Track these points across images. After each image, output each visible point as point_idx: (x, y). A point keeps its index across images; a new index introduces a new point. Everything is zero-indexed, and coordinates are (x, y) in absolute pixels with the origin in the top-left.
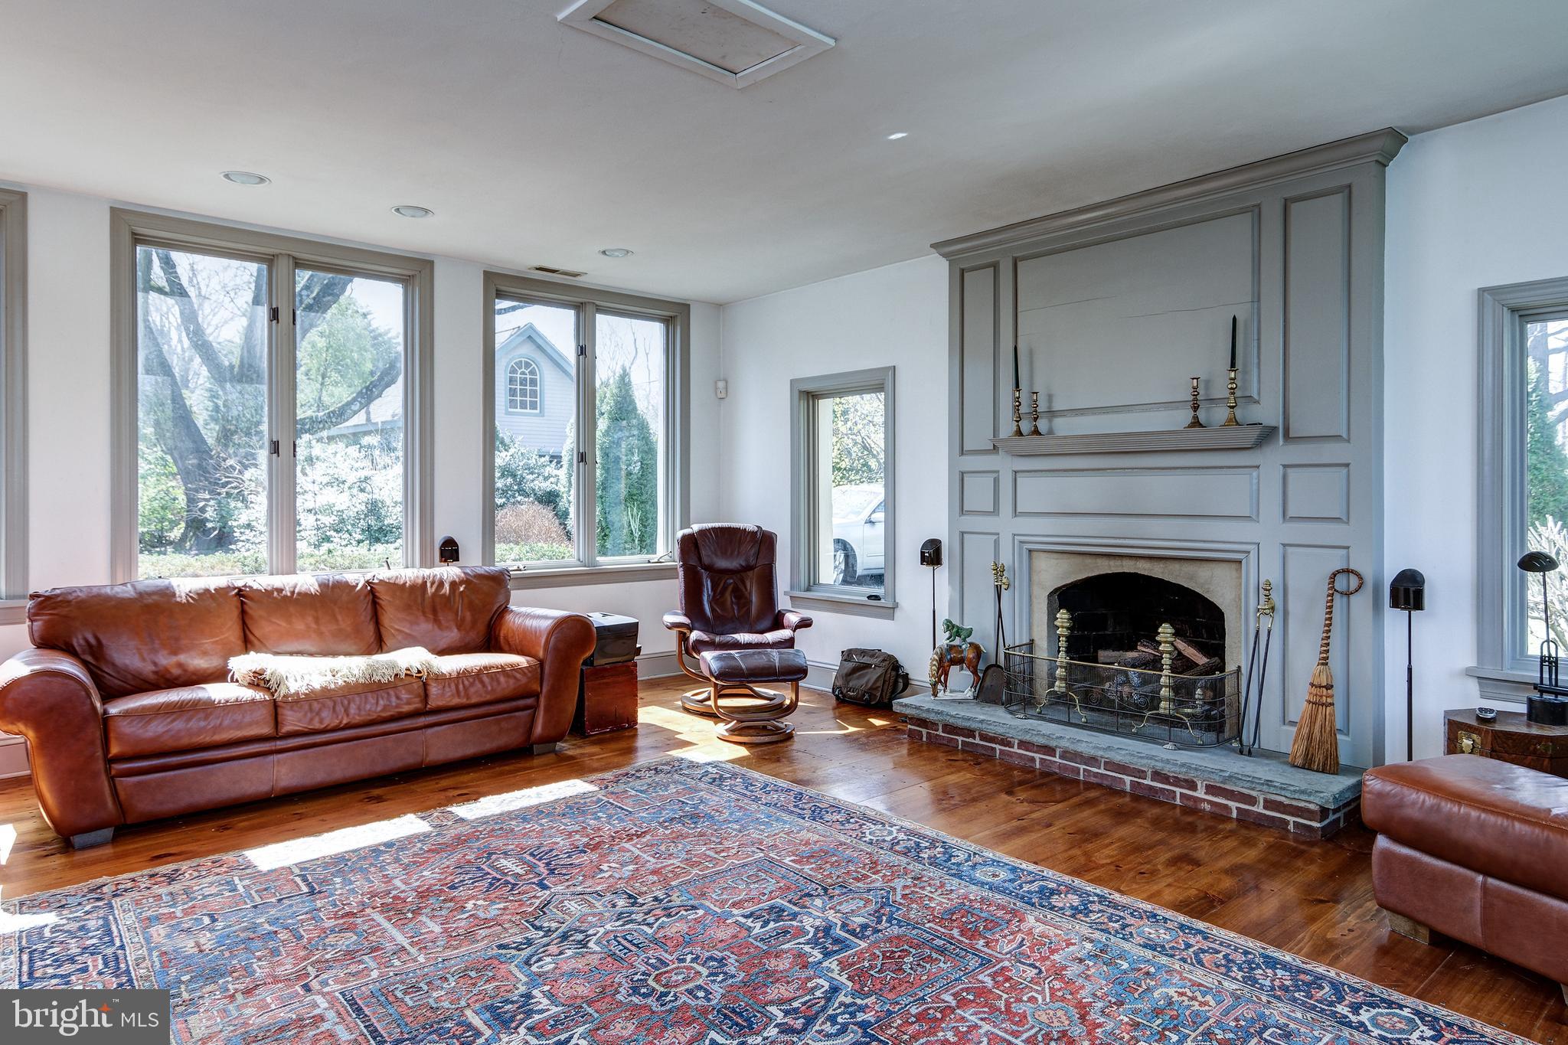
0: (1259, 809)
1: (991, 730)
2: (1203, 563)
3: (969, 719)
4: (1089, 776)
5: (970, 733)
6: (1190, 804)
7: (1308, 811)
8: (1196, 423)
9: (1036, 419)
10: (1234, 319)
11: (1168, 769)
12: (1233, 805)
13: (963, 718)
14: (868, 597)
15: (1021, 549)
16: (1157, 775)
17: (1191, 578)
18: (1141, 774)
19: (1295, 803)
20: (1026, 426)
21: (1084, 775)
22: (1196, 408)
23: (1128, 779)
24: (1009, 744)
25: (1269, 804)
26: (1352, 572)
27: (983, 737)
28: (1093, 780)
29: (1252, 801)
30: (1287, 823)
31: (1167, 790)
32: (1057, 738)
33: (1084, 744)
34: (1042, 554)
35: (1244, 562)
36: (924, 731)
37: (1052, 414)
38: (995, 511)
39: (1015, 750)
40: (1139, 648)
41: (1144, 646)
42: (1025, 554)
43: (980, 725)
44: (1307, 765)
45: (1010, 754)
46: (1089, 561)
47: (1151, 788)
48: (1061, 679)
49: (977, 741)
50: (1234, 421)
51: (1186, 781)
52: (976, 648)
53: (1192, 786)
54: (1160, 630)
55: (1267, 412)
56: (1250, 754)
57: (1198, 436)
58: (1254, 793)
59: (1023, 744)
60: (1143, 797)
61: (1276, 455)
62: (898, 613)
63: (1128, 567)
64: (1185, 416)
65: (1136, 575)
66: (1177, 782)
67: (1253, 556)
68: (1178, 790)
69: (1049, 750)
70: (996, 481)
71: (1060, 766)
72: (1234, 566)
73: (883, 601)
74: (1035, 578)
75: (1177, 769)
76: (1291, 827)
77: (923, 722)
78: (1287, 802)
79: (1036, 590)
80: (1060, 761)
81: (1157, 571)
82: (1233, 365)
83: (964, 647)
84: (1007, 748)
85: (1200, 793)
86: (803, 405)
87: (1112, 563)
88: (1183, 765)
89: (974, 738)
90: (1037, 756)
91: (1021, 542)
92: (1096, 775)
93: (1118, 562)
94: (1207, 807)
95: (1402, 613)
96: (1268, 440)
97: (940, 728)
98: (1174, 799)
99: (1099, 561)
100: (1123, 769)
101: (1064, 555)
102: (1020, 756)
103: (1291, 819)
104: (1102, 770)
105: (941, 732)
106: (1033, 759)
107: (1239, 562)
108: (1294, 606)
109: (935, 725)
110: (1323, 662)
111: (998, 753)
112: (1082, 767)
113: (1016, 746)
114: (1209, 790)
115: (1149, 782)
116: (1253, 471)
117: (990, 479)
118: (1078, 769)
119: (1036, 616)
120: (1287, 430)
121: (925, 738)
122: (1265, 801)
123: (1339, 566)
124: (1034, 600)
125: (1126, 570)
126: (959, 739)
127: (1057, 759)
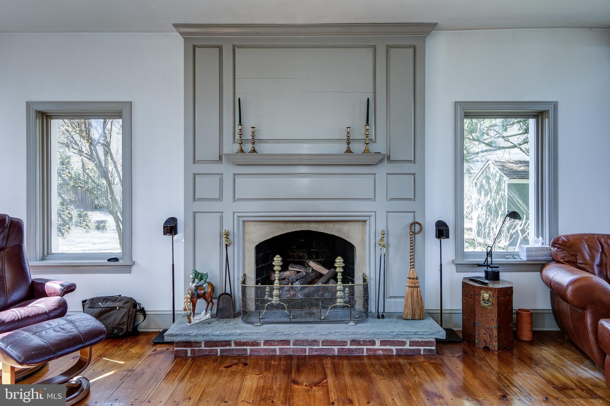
0: (407, 347)
1: (243, 339)
2: (345, 223)
3: (230, 335)
4: (312, 352)
5: (228, 343)
6: (372, 353)
7: (431, 342)
8: (349, 151)
9: (253, 143)
10: (368, 99)
11: (357, 337)
12: (394, 348)
14: (109, 260)
15: (238, 221)
16: (354, 342)
17: (339, 231)
18: (344, 343)
19: (424, 340)
20: (248, 147)
21: (309, 352)
22: (349, 143)
23: (336, 348)
24: (257, 344)
25: (412, 343)
26: (418, 223)
27: (237, 344)
28: (315, 353)
29: (403, 343)
30: (420, 350)
31: (359, 349)
32: (295, 334)
33: (313, 334)
34: (252, 224)
35: (368, 222)
36: (189, 350)
37: (261, 141)
38: (220, 199)
39: (262, 347)
40: (289, 269)
41: (293, 267)
42: (241, 223)
43: (239, 337)
44: (413, 319)
45: (258, 351)
46: (281, 225)
47: (349, 350)
48: (277, 296)
49: (233, 347)
50: (366, 151)
51: (370, 341)
52: (210, 284)
53: (373, 343)
54: (337, 260)
55: (379, 147)
56: (383, 317)
57: (349, 158)
58: (404, 340)
59: (266, 342)
60: (346, 356)
61: (384, 169)
62: (134, 269)
63: (304, 227)
64: (344, 147)
65: (309, 231)
66: (365, 343)
67: (373, 218)
68: (365, 347)
69: (286, 342)
70: (221, 180)
71: (293, 350)
72: (361, 223)
73: (121, 261)
74: (247, 237)
75: (368, 337)
76: (422, 352)
77: (188, 344)
78: (420, 340)
79: (247, 245)
80: (294, 347)
81: (313, 228)
82: (367, 122)
83: (204, 286)
84: (256, 347)
85: (377, 346)
86: (39, 122)
87: (295, 225)
88: (372, 334)
89: (230, 345)
90: (277, 348)
91: (239, 217)
92: (316, 350)
93: (299, 225)
94: (381, 353)
95: (438, 240)
96: (381, 161)
97: (203, 345)
98: (363, 352)
99: (288, 225)
100: (333, 343)
101: (266, 223)
102: (265, 350)
103: (422, 348)
104: (321, 347)
105: (203, 347)
106: (275, 350)
107: (365, 221)
108: (392, 241)
109: (198, 343)
110: (413, 266)
111: (249, 351)
112: (307, 348)
113: (262, 344)
114: (383, 343)
115: (348, 347)
116: (373, 176)
117: (217, 179)
118: (305, 349)
119: (247, 260)
120: (389, 157)
121: (189, 355)
122: (410, 342)
123: (412, 221)
124: (246, 250)
125: (304, 229)
126: (219, 349)
127: (291, 346)
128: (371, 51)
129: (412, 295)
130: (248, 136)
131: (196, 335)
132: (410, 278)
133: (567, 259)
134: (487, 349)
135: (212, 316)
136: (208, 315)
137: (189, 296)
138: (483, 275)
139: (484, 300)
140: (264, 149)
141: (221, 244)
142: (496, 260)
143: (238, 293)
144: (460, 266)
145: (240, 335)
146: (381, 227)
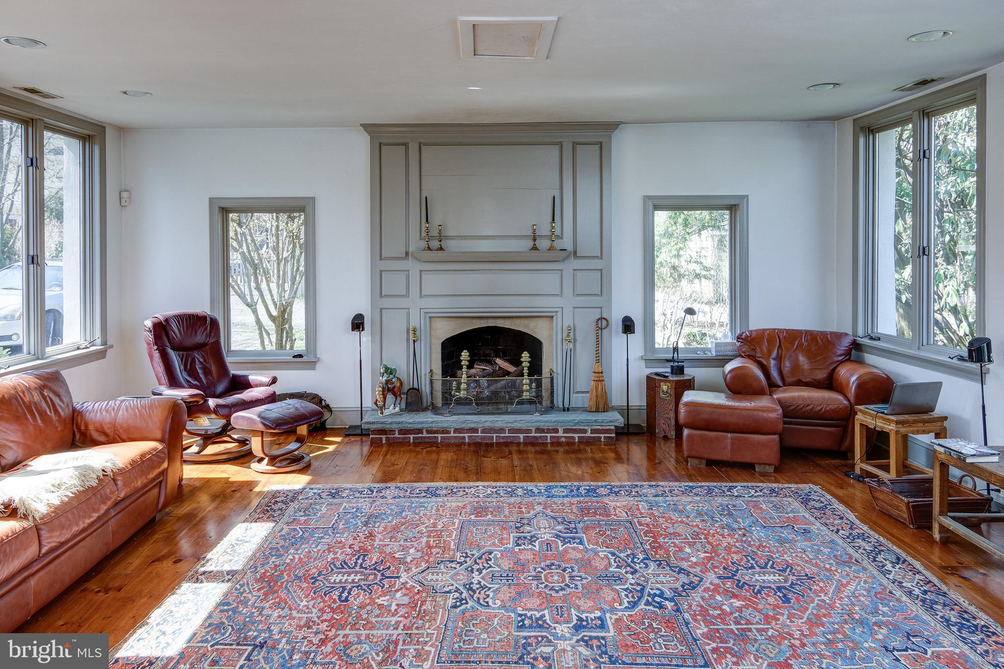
0: (588, 434)
1: (435, 426)
2: (532, 318)
3: (423, 423)
4: (499, 439)
5: (420, 431)
6: (555, 440)
7: (610, 430)
8: (535, 248)
9: (440, 241)
10: (554, 197)
11: (542, 425)
12: (576, 436)
13: (418, 423)
14: (293, 357)
15: (424, 317)
16: (538, 430)
17: (526, 327)
18: (529, 431)
19: (604, 428)
20: (435, 244)
21: (496, 439)
22: (535, 240)
23: (521, 436)
24: (448, 432)
25: (593, 431)
26: (605, 319)
27: (428, 432)
28: (502, 441)
29: (585, 431)
30: (600, 438)
31: (543, 436)
32: (483, 422)
33: (500, 422)
34: (438, 319)
35: (555, 317)
36: (384, 437)
37: (448, 238)
38: (407, 295)
39: (452, 434)
40: (476, 366)
41: (479, 365)
42: (428, 319)
43: (431, 425)
44: (597, 411)
45: (448, 438)
46: (468, 321)
47: (534, 437)
48: (464, 390)
49: (425, 435)
50: (551, 248)
51: (553, 429)
52: (399, 379)
53: (556, 431)
54: (523, 355)
55: (567, 243)
56: (568, 409)
57: (535, 255)
58: (586, 428)
59: (456, 431)
60: (531, 442)
61: (571, 265)
62: (318, 365)
63: (491, 323)
64: (530, 243)
65: (496, 327)
66: (549, 431)
67: (560, 314)
68: (549, 435)
69: (475, 430)
70: (408, 277)
71: (482, 438)
72: (548, 319)
73: (305, 357)
74: (433, 333)
75: (552, 424)
76: (602, 440)
77: (383, 432)
78: (600, 428)
79: (434, 341)
80: (482, 435)
81: (500, 323)
82: (553, 220)
83: (394, 380)
84: (446, 435)
85: (561, 434)
86: (220, 216)
87: (482, 321)
88: (555, 421)
89: (422, 433)
90: (466, 435)
91: (425, 313)
92: (503, 438)
93: (486, 321)
94: (564, 440)
95: (625, 335)
96: (568, 257)
97: (397, 433)
98: (547, 440)
99: (474, 321)
100: (520, 431)
101: (452, 319)
102: (455, 437)
103: (602, 435)
104: (507, 435)
105: (397, 435)
106: (464, 438)
107: (552, 317)
108: (579, 337)
109: (392, 431)
110: (598, 361)
111: (440, 439)
112: (495, 435)
113: (452, 432)
114: (566, 431)
115: (533, 434)
116: (560, 272)
117: (403, 276)
118: (493, 437)
119: (434, 356)
120: (575, 253)
121: (384, 441)
122: (591, 430)
123: (599, 316)
124: (433, 346)
125: (490, 325)
126: (412, 436)
127: (479, 434)
128: (557, 147)
129: (597, 388)
130: (434, 233)
131: (391, 423)
132: (595, 373)
133: (747, 354)
134: (665, 438)
135: (401, 410)
136: (397, 409)
137: (381, 389)
138: (669, 370)
139: (663, 391)
140: (452, 246)
141: (408, 340)
142: (682, 356)
143: (426, 389)
144: (649, 362)
145: (432, 423)
146: (568, 322)
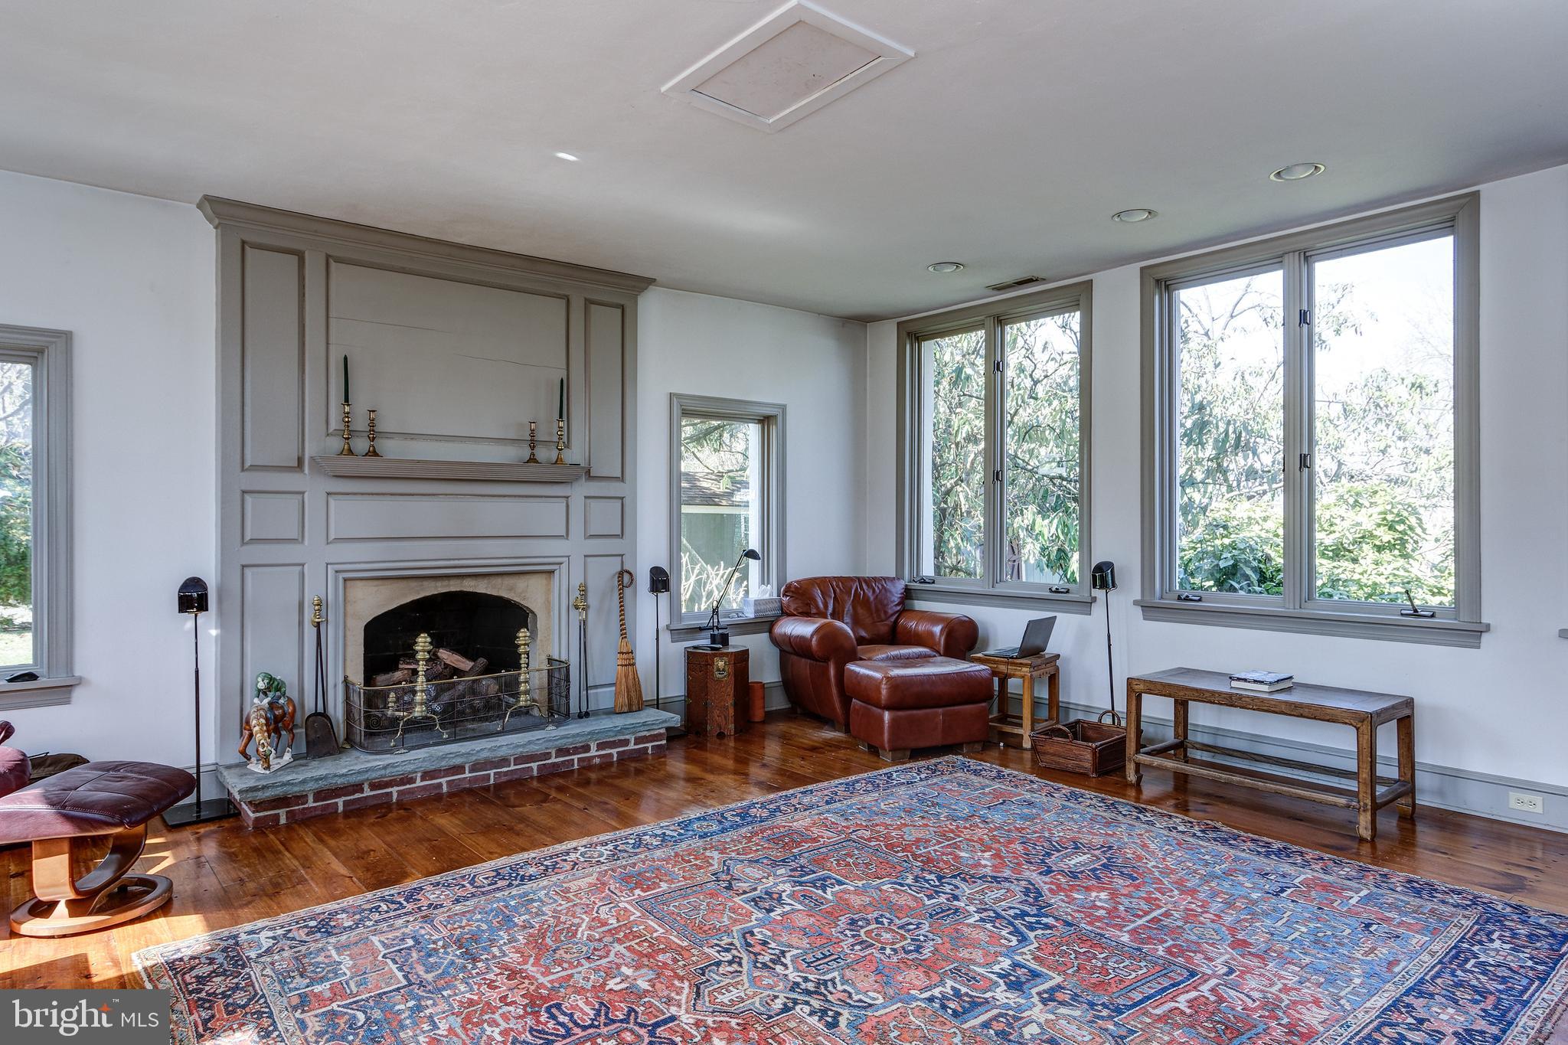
0: (632, 746)
1: (389, 774)
2: (522, 577)
3: (367, 770)
4: (500, 777)
5: (358, 787)
6: (585, 765)
7: (660, 734)
8: (533, 459)
9: (373, 439)
10: (562, 381)
11: (567, 742)
12: (614, 751)
13: (359, 772)
14: (12, 680)
15: (336, 579)
16: (561, 752)
17: (511, 589)
18: (547, 756)
19: (652, 733)
21: (495, 778)
22: (533, 447)
23: (534, 765)
24: (412, 781)
25: (638, 741)
26: (627, 571)
27: (374, 786)
28: (504, 779)
29: (626, 742)
30: (647, 748)
31: (568, 761)
32: (478, 752)
33: (504, 748)
34: (359, 584)
35: (557, 573)
36: (282, 812)
38: (300, 540)
39: (419, 783)
40: (401, 666)
41: (408, 663)
42: (340, 582)
43: (383, 772)
44: (630, 711)
45: (411, 792)
46: (413, 584)
47: (554, 765)
48: (421, 704)
49: (368, 792)
50: (559, 461)
51: (583, 747)
53: (588, 748)
54: (521, 634)
55: (575, 454)
56: (587, 714)
57: (532, 471)
58: (627, 737)
59: (427, 775)
60: (549, 774)
61: (579, 491)
62: (80, 693)
63: (454, 586)
64: (526, 453)
65: (461, 592)
66: (576, 751)
67: (564, 567)
68: (575, 757)
69: (458, 769)
70: (302, 505)
71: (468, 781)
72: (544, 576)
73: (43, 679)
74: (350, 609)
76: (650, 751)
77: (282, 801)
78: (647, 734)
79: (350, 623)
80: (470, 775)
82: (560, 416)
83: (282, 701)
84: (408, 786)
85: (593, 752)
87: (439, 584)
89: (362, 791)
90: (443, 780)
91: (337, 572)
92: (506, 774)
93: (446, 583)
94: (597, 761)
95: (653, 596)
96: (577, 478)
97: (311, 798)
98: (573, 765)
99: (426, 583)
100: (532, 758)
101: (386, 582)
102: (424, 788)
103: (649, 745)
104: (512, 767)
105: (311, 804)
106: (440, 785)
107: (552, 572)
108: (593, 600)
109: (301, 798)
110: (623, 634)
111: (395, 796)
112: (492, 772)
113: (419, 779)
114: (600, 746)
115: (553, 760)
116: (564, 500)
117: (294, 501)
118: (489, 775)
119: (350, 650)
120: (588, 472)
121: (283, 821)
122: (636, 739)
123: (619, 569)
124: (348, 633)
125: (453, 589)
126: (340, 801)
127: (467, 775)
128: (563, 303)
129: (626, 677)
130: (360, 424)
132: (623, 653)
133: (800, 610)
134: (721, 736)
135: (295, 757)
136: (287, 757)
137: (263, 721)
138: (707, 642)
139: (718, 670)
140: (391, 449)
141: (301, 623)
142: (724, 621)
143: (337, 711)
144: (678, 634)
145: (385, 768)
146: (577, 581)
